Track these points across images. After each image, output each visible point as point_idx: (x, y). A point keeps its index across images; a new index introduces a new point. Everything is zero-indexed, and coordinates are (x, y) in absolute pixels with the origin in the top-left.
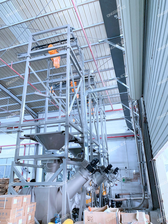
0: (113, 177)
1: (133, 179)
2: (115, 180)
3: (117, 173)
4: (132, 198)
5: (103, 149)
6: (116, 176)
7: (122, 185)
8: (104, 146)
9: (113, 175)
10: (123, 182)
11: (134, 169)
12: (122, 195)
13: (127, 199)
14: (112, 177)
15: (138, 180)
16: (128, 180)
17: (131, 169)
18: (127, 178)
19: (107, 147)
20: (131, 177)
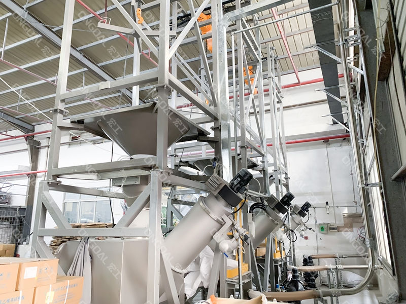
0: (298, 223)
1: (343, 227)
2: (303, 228)
3: (307, 213)
4: (340, 267)
5: (275, 164)
6: (304, 219)
7: (319, 238)
8: (279, 160)
9: (298, 218)
10: (320, 232)
11: (346, 205)
12: (318, 258)
13: (329, 267)
14: (296, 221)
15: (354, 229)
16: (331, 229)
17: (337, 207)
18: (328, 224)
19: (284, 161)
20: (337, 223)
